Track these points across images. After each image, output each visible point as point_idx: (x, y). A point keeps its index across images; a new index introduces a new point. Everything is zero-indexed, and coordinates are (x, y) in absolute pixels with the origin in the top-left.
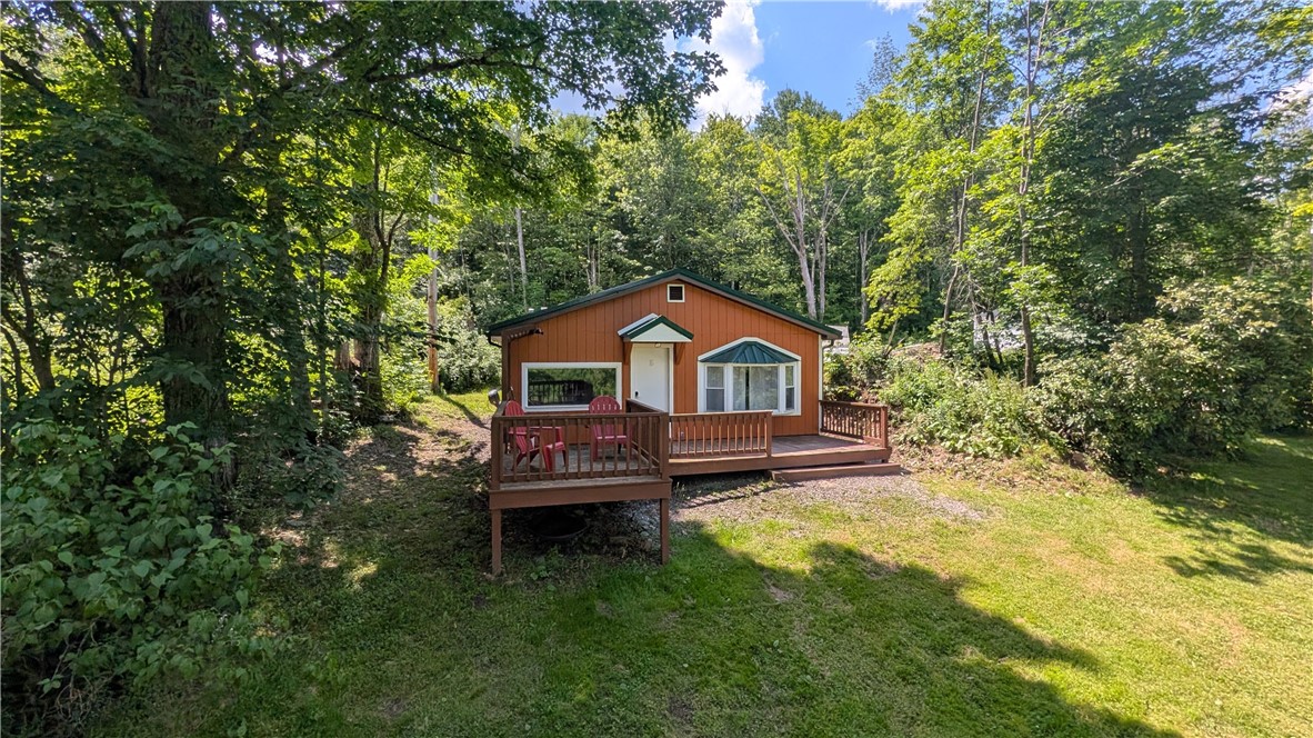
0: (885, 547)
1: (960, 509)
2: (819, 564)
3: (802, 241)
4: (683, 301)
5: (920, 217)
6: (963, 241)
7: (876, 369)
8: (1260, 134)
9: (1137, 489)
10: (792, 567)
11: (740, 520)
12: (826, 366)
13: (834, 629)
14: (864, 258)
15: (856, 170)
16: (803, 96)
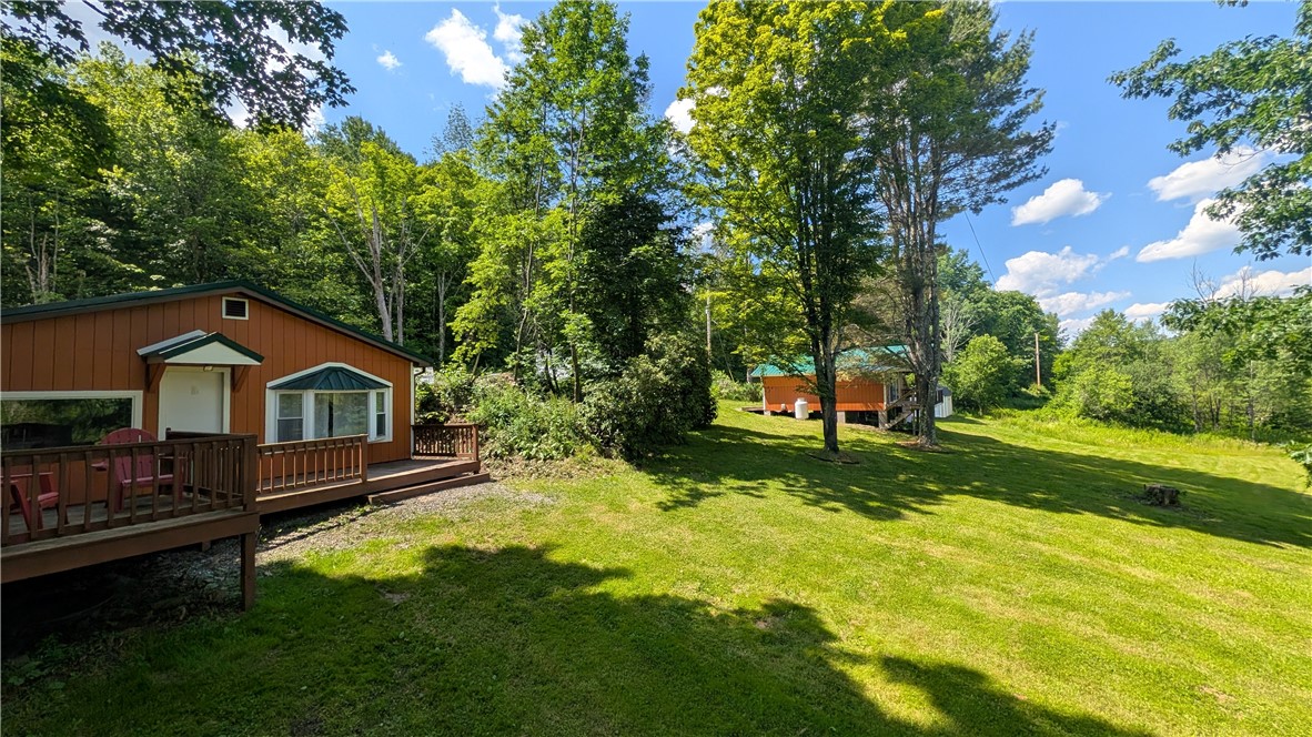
0: (486, 538)
1: (538, 498)
2: (431, 565)
3: (378, 273)
4: (247, 318)
5: (497, 267)
6: (530, 292)
7: (462, 395)
8: (682, 250)
9: (639, 467)
10: (404, 573)
11: (337, 547)
12: (417, 395)
13: (453, 608)
14: (441, 298)
15: (433, 215)
16: (375, 129)
